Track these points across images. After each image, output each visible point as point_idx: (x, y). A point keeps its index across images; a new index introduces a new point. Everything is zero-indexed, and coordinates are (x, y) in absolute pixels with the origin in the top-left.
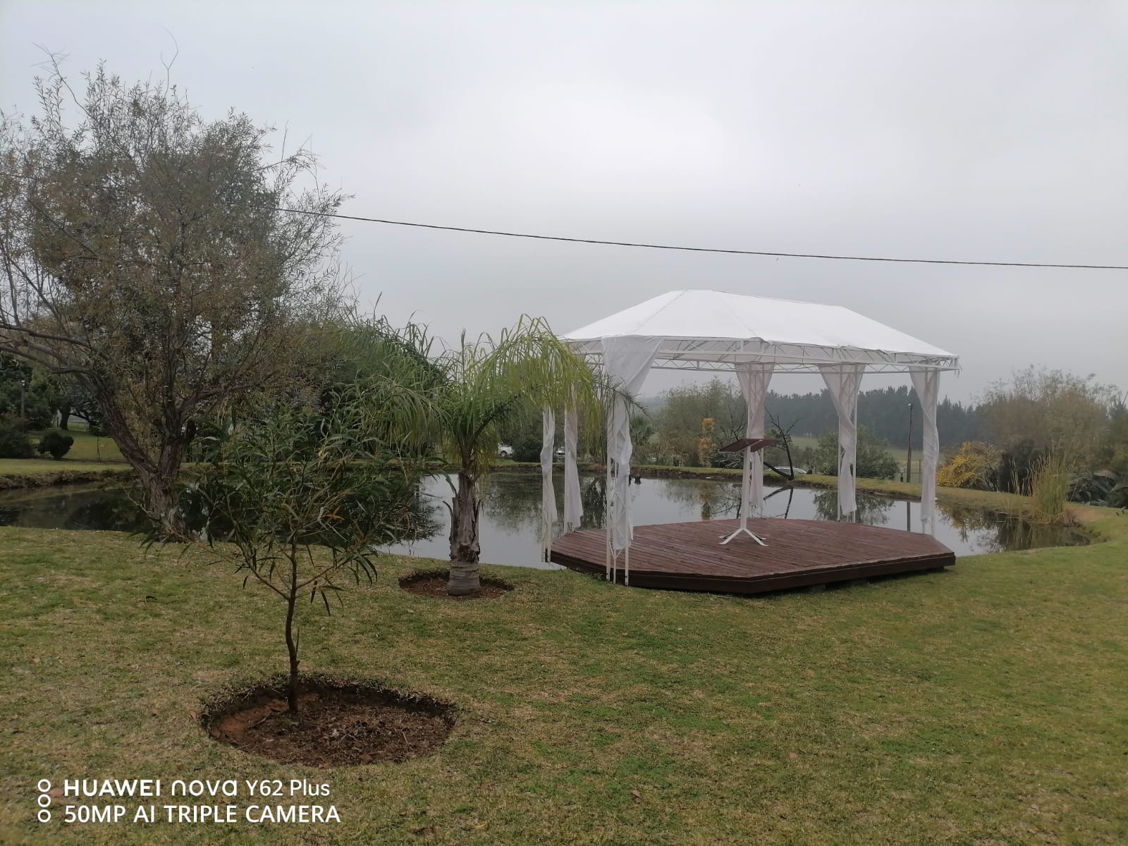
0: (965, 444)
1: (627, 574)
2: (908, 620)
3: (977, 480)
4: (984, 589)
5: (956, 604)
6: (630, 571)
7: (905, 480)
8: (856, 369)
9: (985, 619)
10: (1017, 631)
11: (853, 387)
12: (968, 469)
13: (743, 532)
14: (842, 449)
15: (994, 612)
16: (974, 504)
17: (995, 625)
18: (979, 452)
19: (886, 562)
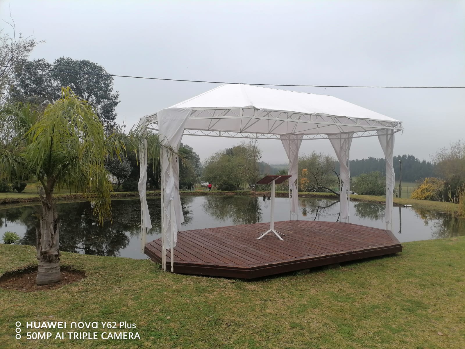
0: (426, 179)
1: (172, 265)
2: (354, 301)
3: (432, 196)
4: (417, 271)
5: (395, 285)
6: (174, 263)
7: (398, 196)
8: (349, 135)
9: (413, 299)
10: (434, 311)
11: (347, 146)
12: (428, 190)
13: (272, 232)
14: (342, 182)
15: (420, 292)
16: (430, 208)
17: (419, 305)
18: (434, 182)
19: (354, 252)
